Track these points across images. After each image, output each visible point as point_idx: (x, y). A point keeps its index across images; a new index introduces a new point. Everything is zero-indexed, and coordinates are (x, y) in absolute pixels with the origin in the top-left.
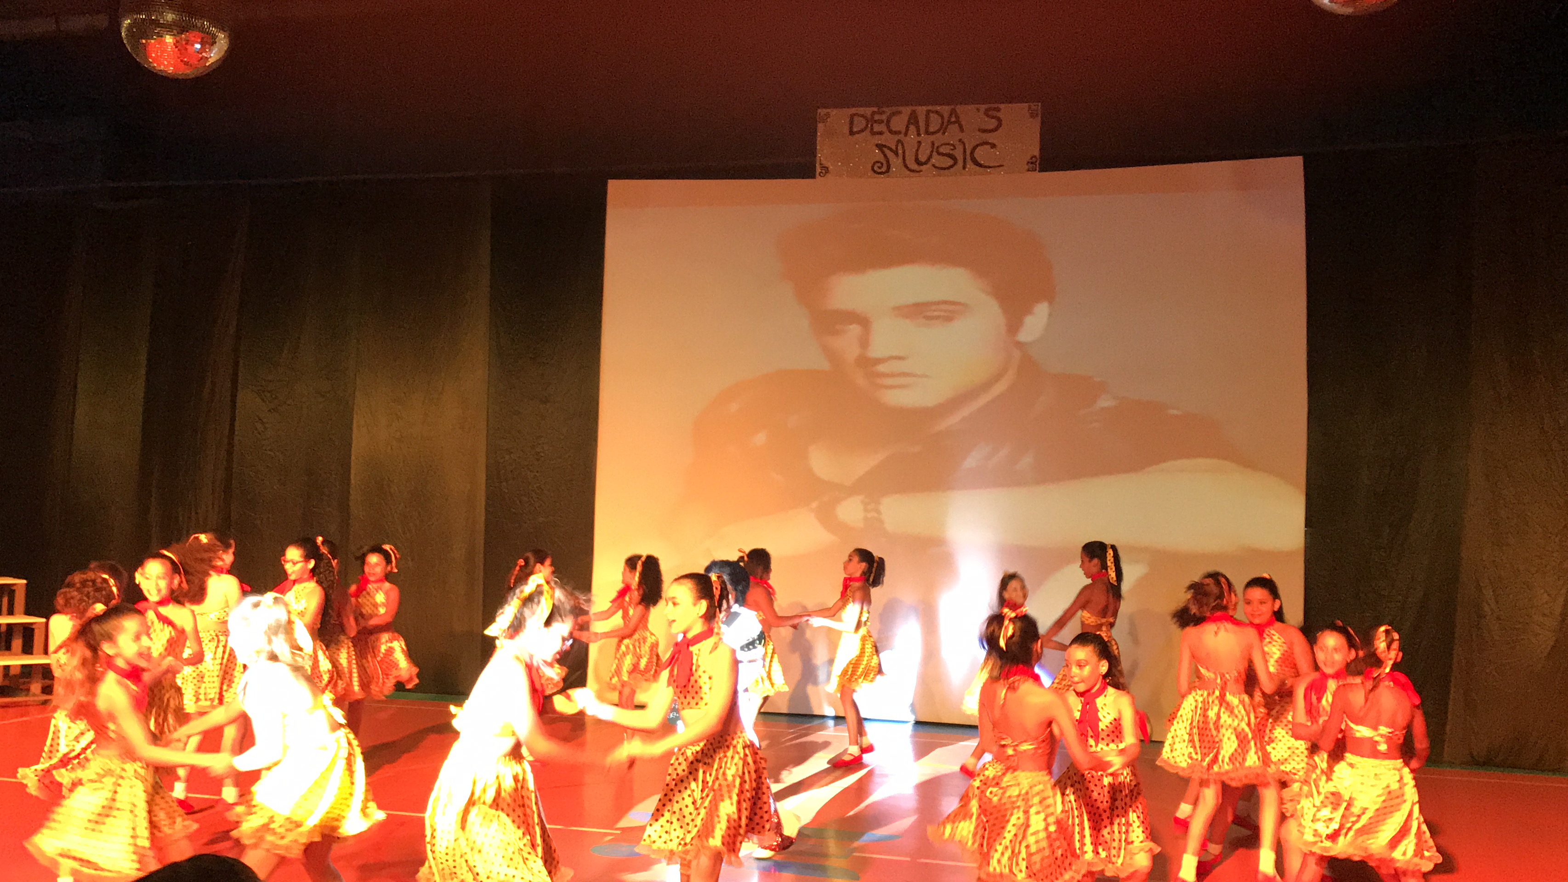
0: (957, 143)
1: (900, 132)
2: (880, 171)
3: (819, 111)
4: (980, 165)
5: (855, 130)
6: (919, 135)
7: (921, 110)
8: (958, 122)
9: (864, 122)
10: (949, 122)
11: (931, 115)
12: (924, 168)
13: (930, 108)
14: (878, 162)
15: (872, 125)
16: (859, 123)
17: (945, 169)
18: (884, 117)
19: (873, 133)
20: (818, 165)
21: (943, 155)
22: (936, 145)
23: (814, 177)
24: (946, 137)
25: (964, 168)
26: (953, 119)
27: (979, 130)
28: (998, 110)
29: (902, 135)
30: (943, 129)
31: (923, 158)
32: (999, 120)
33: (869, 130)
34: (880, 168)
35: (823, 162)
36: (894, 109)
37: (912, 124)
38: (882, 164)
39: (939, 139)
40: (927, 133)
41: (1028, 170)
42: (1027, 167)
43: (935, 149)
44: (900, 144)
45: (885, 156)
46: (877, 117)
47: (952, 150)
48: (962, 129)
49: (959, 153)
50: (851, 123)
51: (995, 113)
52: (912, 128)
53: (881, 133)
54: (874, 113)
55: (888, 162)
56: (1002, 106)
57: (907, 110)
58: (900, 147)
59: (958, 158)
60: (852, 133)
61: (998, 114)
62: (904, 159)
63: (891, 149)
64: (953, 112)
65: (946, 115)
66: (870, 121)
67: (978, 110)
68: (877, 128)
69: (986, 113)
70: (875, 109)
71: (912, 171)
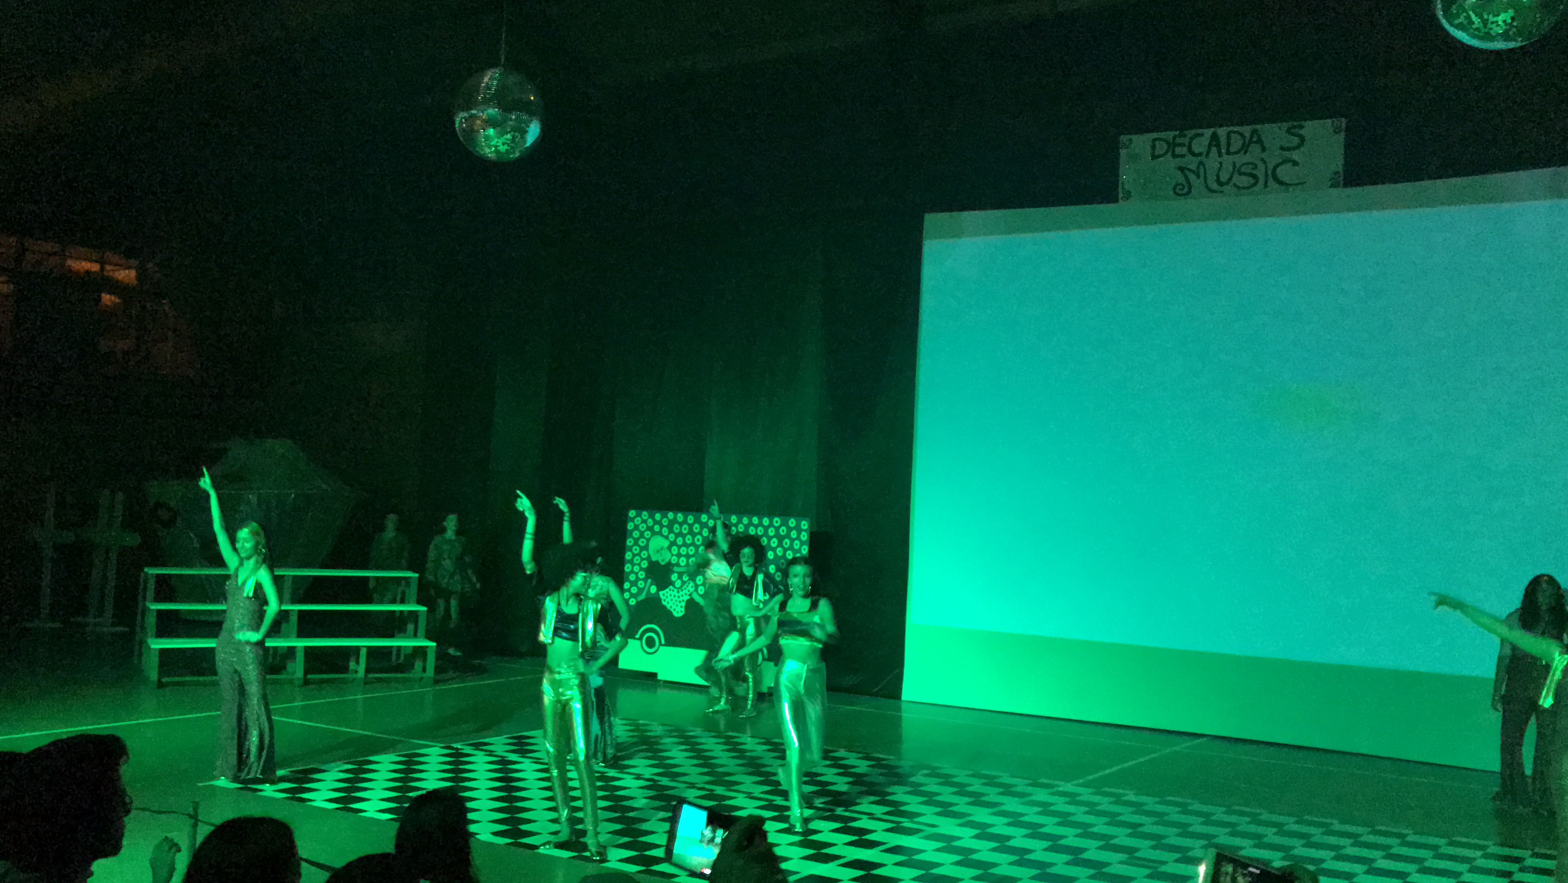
0: (1258, 162)
1: (1200, 154)
2: (1180, 192)
3: (1122, 137)
4: (1281, 183)
5: (1156, 153)
6: (1220, 155)
7: (1222, 132)
8: (1260, 141)
9: (1165, 146)
10: (1251, 142)
11: (1233, 135)
12: (1225, 187)
13: (1231, 128)
14: (1181, 184)
15: (1173, 151)
16: (1161, 147)
17: (1248, 188)
18: (1186, 141)
19: (1175, 156)
20: (1120, 190)
21: (1244, 174)
22: (1237, 166)
23: (1115, 200)
24: (1247, 158)
25: (1266, 185)
26: (1255, 139)
27: (1282, 148)
28: (1301, 127)
29: (1204, 156)
30: (1245, 149)
31: (1224, 177)
32: (1302, 140)
33: (1169, 154)
34: (1183, 189)
35: (1127, 187)
36: (1193, 132)
37: (1215, 146)
38: (1183, 185)
39: (1240, 159)
40: (1228, 153)
41: (1332, 186)
42: (1330, 183)
43: (1237, 170)
44: (1201, 167)
45: (1186, 177)
46: (1178, 140)
47: (1253, 169)
48: (1264, 149)
49: (1260, 173)
50: (1153, 147)
51: (1296, 131)
52: (1214, 149)
53: (1183, 156)
54: (1174, 138)
55: (1189, 183)
56: (1303, 123)
57: (1208, 132)
58: (1202, 171)
59: (1260, 177)
60: (1154, 157)
61: (1302, 132)
62: (1205, 181)
63: (1193, 172)
64: (1254, 132)
65: (1247, 135)
66: (1172, 145)
67: (1280, 128)
68: (1178, 150)
69: (1288, 131)
70: (1177, 133)
71: (1214, 192)
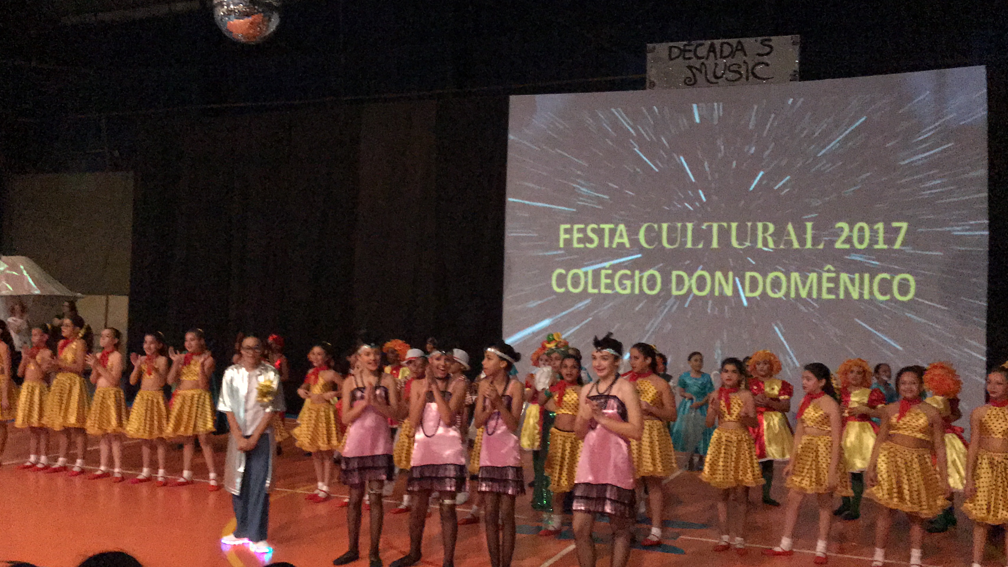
0: (742, 64)
1: (702, 58)
2: (688, 83)
3: (648, 45)
4: (759, 78)
5: (673, 56)
6: (716, 59)
7: (717, 42)
8: (742, 49)
9: (679, 51)
10: (737, 50)
11: (725, 45)
12: (719, 81)
13: (724, 40)
14: (688, 78)
15: (684, 55)
16: (675, 52)
17: (733, 81)
18: (692, 48)
19: (685, 58)
20: (647, 81)
21: (733, 71)
22: (728, 66)
23: (644, 89)
24: (734, 61)
25: (747, 79)
26: (739, 48)
27: (757, 54)
28: (770, 40)
29: (705, 59)
30: (732, 54)
31: (719, 74)
32: (771, 47)
34: (690, 81)
35: (651, 78)
36: (697, 42)
37: (712, 52)
38: (691, 78)
39: (729, 61)
40: (722, 57)
42: (790, 78)
43: (728, 69)
44: (703, 65)
45: (693, 73)
46: (687, 48)
47: (739, 68)
48: (745, 55)
49: (743, 70)
50: (670, 52)
51: (767, 43)
53: (690, 58)
54: (685, 45)
55: (695, 77)
56: (772, 38)
57: (708, 42)
58: (703, 68)
59: (743, 74)
60: (671, 59)
61: (771, 43)
62: (706, 75)
63: (697, 69)
64: (739, 42)
65: (735, 46)
66: (683, 51)
67: (756, 41)
68: (688, 55)
69: (761, 43)
71: (712, 83)
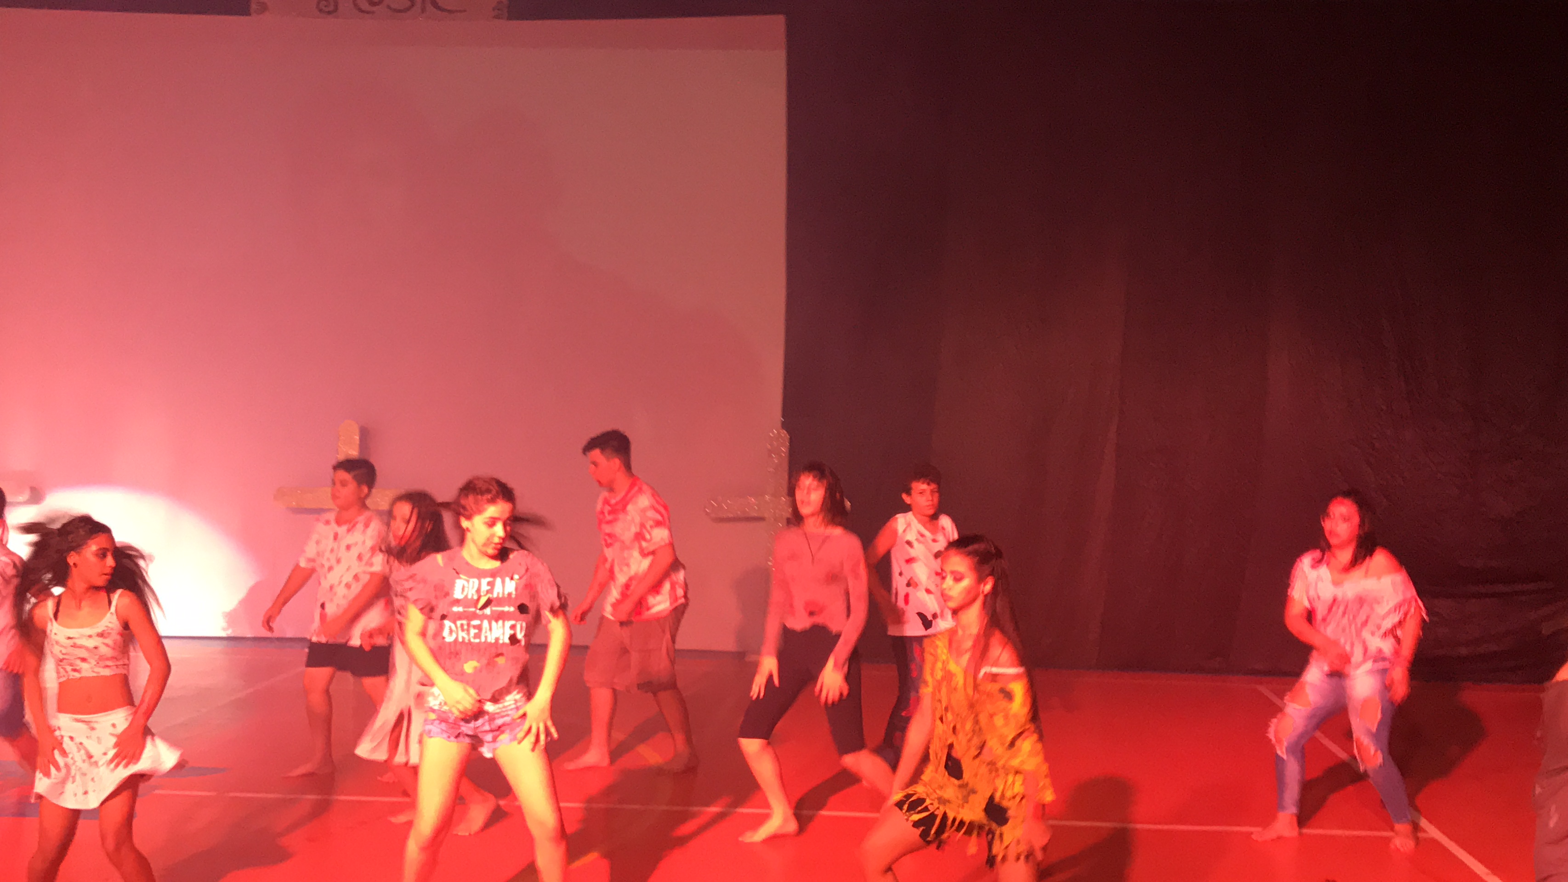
2: (327, 9)
4: (442, 10)
12: (377, 7)
17: (403, 11)
20: (252, 1)
23: (248, 14)
25: (423, 10)
34: (328, 6)
38: (328, 2)
41: (497, 17)
42: (493, 13)
71: (363, 11)
